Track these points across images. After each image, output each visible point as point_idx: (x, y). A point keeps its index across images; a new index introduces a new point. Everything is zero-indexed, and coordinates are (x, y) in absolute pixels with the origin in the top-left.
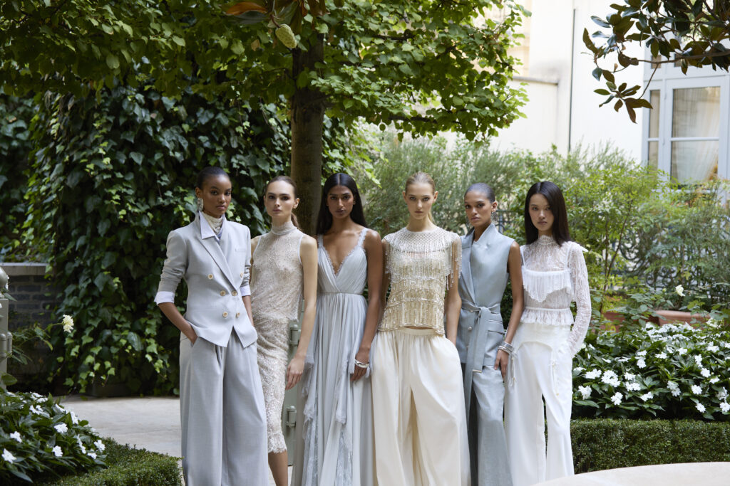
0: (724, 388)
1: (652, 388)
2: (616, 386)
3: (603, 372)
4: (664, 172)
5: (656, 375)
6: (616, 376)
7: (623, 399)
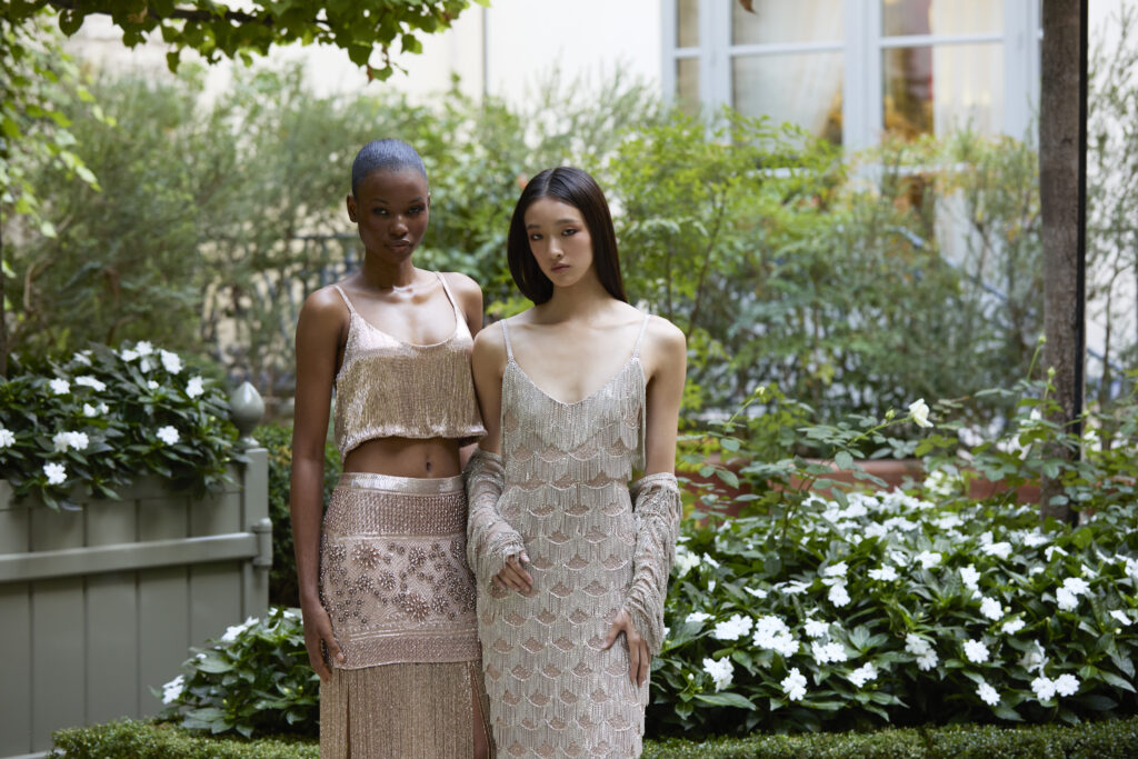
0: (1037, 642)
1: (871, 654)
2: (788, 655)
3: (755, 622)
4: (798, 130)
5: (875, 622)
6: (785, 630)
7: (810, 686)
